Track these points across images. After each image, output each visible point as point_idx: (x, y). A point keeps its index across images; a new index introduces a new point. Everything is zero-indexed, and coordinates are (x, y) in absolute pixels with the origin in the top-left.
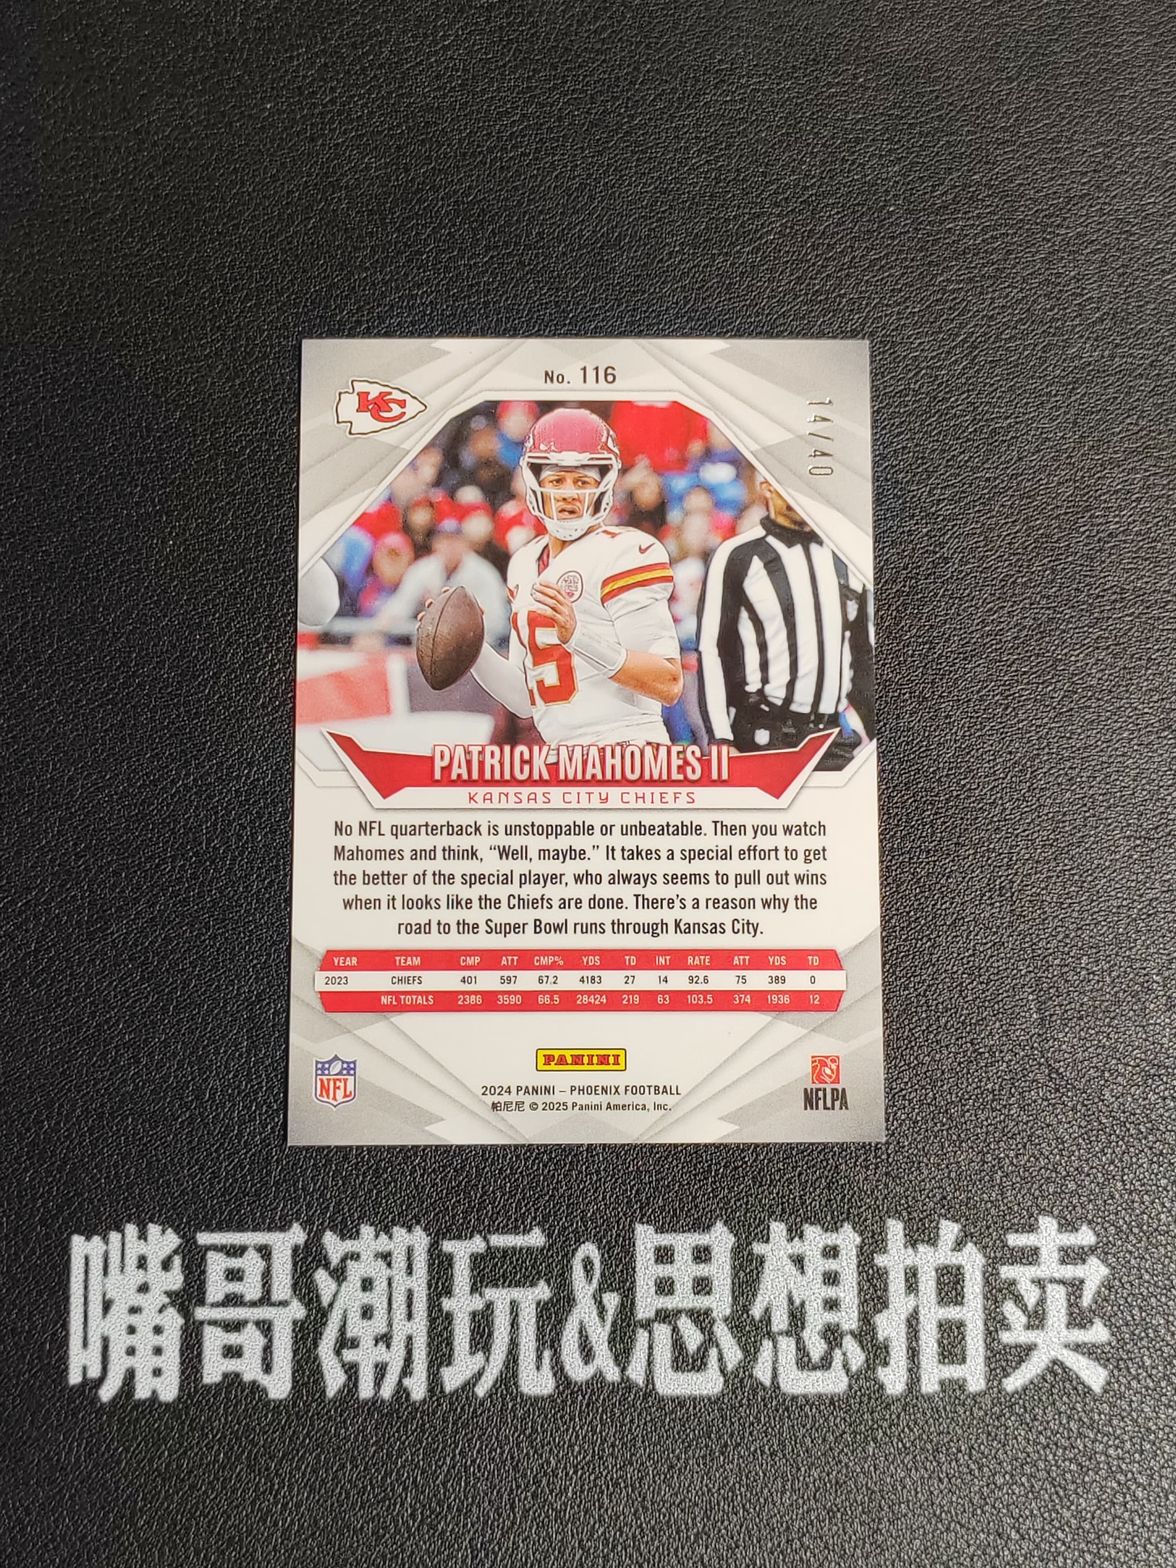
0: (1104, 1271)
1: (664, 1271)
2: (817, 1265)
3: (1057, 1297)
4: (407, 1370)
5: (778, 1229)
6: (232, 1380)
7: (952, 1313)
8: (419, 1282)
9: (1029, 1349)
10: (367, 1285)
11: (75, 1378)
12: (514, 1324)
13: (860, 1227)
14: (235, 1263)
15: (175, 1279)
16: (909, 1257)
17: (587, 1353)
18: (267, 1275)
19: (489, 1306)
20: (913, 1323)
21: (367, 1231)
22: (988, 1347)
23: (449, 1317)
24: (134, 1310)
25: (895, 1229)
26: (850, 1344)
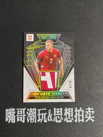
0: (94, 112)
1: (56, 112)
2: (69, 111)
3: (90, 114)
4: (34, 120)
5: (66, 108)
6: (20, 121)
7: (81, 115)
8: (35, 113)
9: (88, 118)
10: (31, 113)
11: (6, 121)
12: (44, 116)
13: (73, 108)
14: (20, 111)
15: (15, 113)
16: (77, 111)
17: (50, 119)
18: (22, 112)
19: (41, 115)
20: (78, 116)
21: (31, 108)
22: (84, 118)
23: (38, 116)
24: (11, 115)
25: (76, 108)
26: (72, 118)
